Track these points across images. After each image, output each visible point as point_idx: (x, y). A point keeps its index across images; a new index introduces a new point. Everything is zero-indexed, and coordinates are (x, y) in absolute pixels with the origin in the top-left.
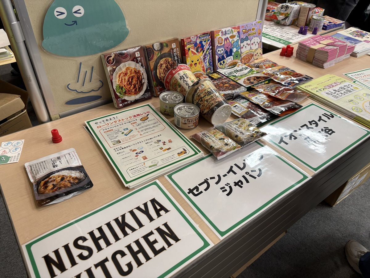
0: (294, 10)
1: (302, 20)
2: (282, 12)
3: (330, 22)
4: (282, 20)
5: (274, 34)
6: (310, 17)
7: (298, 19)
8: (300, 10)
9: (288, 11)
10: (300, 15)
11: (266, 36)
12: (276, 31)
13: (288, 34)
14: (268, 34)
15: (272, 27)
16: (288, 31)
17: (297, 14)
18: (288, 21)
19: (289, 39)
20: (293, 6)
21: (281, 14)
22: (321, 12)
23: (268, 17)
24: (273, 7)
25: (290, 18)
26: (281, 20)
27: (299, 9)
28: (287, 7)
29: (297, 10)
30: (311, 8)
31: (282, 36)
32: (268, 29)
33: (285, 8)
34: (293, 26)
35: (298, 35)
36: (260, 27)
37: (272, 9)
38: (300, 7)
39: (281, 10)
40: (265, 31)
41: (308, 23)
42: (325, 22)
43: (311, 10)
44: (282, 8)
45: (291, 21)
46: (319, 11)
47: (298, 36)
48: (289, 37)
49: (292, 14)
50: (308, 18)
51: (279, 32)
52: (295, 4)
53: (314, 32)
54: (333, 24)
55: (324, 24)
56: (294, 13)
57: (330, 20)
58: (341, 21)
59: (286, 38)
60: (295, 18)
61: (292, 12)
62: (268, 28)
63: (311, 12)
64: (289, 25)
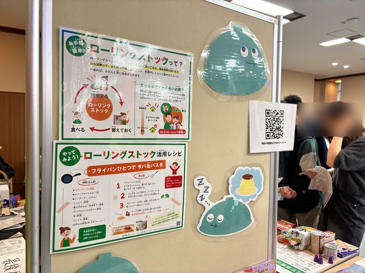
0: (305, 237)
1: (315, 246)
2: (294, 237)
3: (344, 249)
4: (295, 245)
5: (290, 262)
6: (322, 244)
7: (310, 244)
8: (311, 237)
9: (299, 238)
10: (311, 241)
11: (281, 265)
12: (291, 257)
13: (304, 261)
14: (282, 261)
15: (286, 252)
16: (303, 257)
17: (308, 240)
18: (301, 247)
19: (305, 269)
20: (302, 232)
21: (294, 239)
22: (332, 236)
23: (280, 240)
24: (283, 227)
25: (302, 244)
26: (293, 245)
27: (309, 236)
28: (297, 233)
29: (307, 237)
30: (321, 236)
31: (297, 264)
32: (282, 255)
33: (296, 234)
34: (307, 251)
35: (315, 264)
36: (273, 266)
37: (284, 229)
38: (310, 234)
39: (292, 235)
40: (280, 257)
41: (321, 250)
42: (339, 249)
43: (321, 238)
44: (292, 234)
45: (304, 246)
46: (330, 235)
47: (314, 266)
48: (305, 266)
49: (303, 240)
50: (320, 245)
51: (294, 258)
52: (304, 231)
53: (331, 261)
54: (347, 251)
55: (338, 251)
56: (306, 240)
57: (343, 245)
58: (355, 247)
59: (302, 268)
60: (308, 244)
61: (303, 239)
62: (282, 252)
63: (322, 240)
64: (302, 250)
